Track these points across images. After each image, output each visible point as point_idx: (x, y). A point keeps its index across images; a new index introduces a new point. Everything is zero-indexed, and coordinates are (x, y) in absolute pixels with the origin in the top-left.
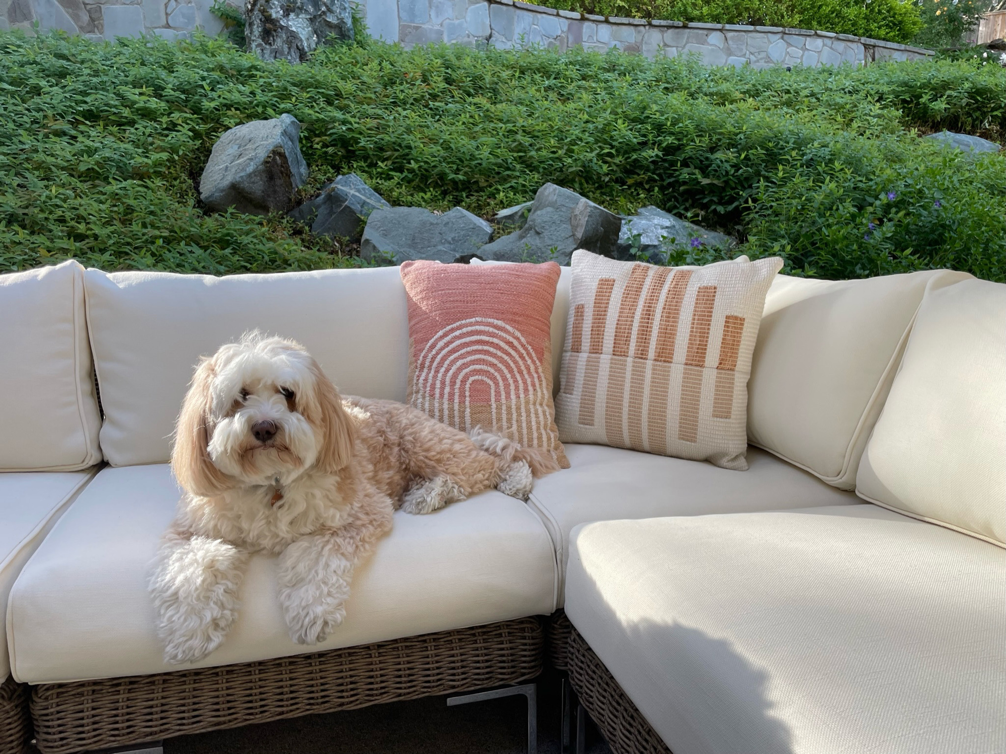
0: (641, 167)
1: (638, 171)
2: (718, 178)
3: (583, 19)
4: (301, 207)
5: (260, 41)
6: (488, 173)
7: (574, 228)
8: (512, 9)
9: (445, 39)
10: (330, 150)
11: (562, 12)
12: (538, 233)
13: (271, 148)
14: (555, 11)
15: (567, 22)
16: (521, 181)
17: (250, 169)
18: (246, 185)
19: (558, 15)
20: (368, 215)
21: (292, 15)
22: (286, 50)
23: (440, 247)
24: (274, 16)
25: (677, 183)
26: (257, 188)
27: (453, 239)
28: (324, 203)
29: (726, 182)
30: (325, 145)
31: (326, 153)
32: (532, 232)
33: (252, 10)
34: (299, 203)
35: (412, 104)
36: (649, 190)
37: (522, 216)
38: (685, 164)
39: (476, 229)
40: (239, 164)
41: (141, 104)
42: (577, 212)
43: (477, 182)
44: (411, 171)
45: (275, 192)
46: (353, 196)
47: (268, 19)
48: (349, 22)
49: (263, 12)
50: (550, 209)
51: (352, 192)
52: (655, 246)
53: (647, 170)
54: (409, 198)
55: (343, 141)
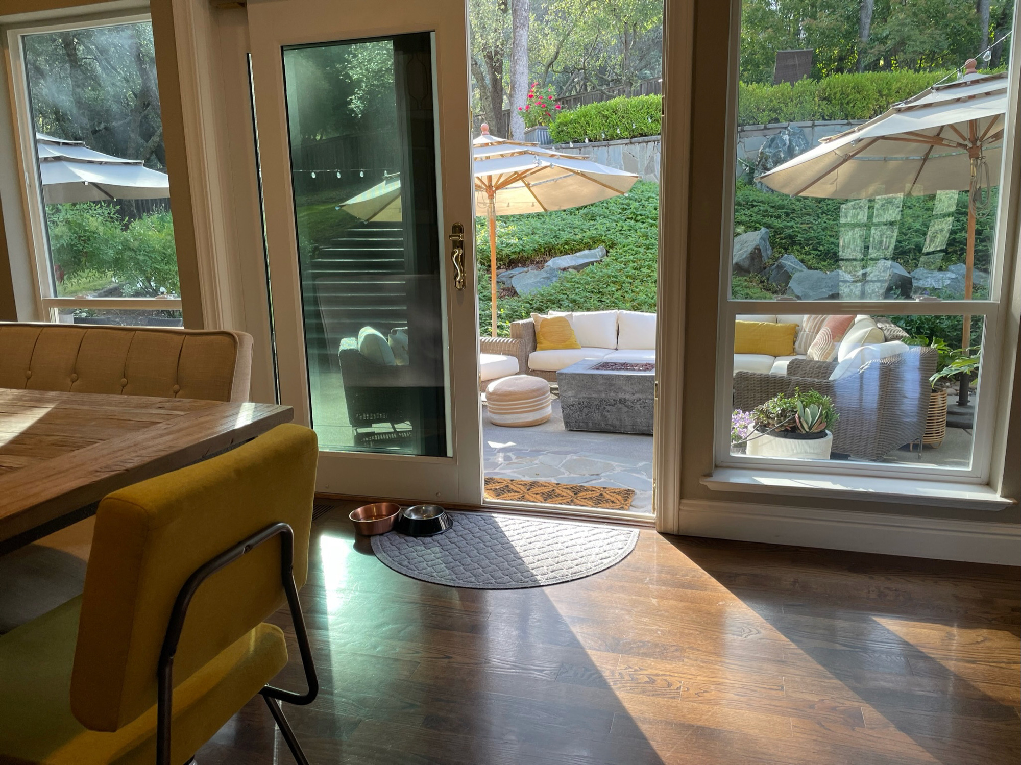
1: (955, 244)
4: (766, 270)
10: (783, 241)
13: (754, 246)
17: (744, 257)
18: (741, 263)
20: (794, 274)
23: (823, 290)
26: (746, 264)
27: (832, 285)
28: (775, 268)
30: (782, 239)
31: (781, 243)
33: (758, 165)
34: (765, 268)
35: (833, 211)
39: (844, 280)
44: (821, 251)
45: (754, 265)
46: (789, 265)
51: (789, 263)
52: (939, 289)
54: (816, 265)
55: (791, 237)
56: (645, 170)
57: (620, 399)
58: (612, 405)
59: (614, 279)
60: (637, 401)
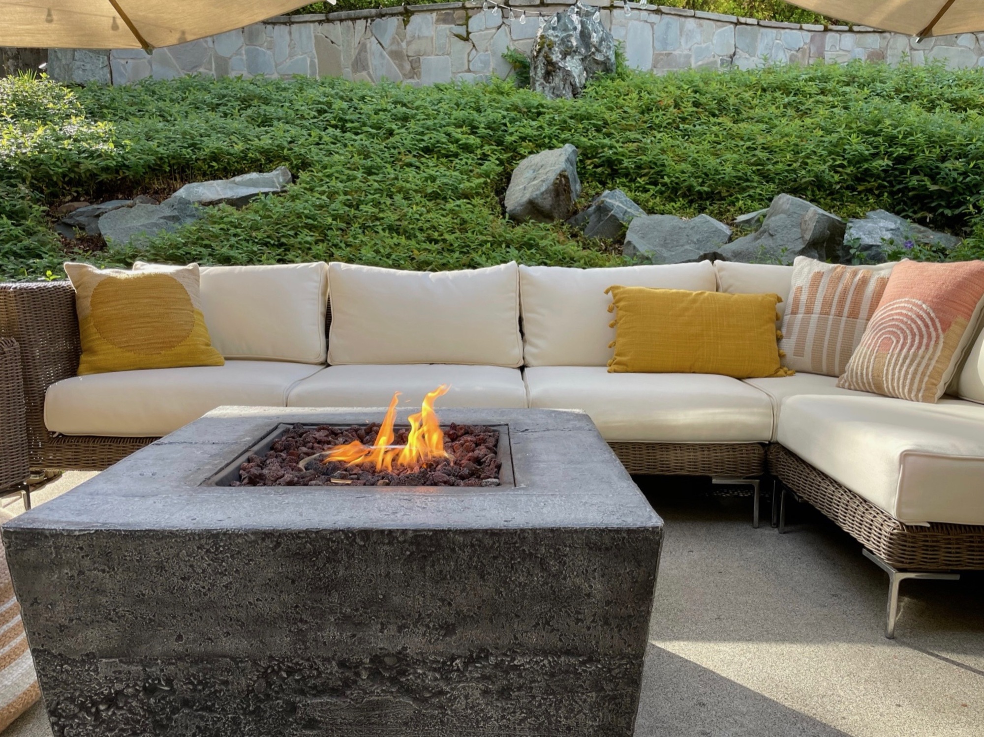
0: (872, 176)
1: (868, 179)
2: (947, 185)
3: (826, 30)
4: (577, 216)
5: (542, 81)
6: (728, 185)
7: (804, 231)
8: (757, 28)
9: (693, 61)
10: (599, 170)
11: (805, 26)
12: (771, 235)
13: (558, 172)
14: (798, 26)
15: (810, 34)
16: (758, 191)
17: (543, 189)
18: (539, 201)
19: (801, 28)
20: (629, 222)
21: (568, 58)
22: (562, 86)
23: (687, 247)
24: (554, 59)
25: (907, 189)
26: (547, 203)
27: (698, 240)
28: (595, 212)
29: (955, 189)
30: (596, 167)
31: (595, 172)
32: (766, 234)
33: (537, 56)
34: (575, 212)
35: (665, 127)
36: (878, 196)
37: (758, 220)
38: (915, 172)
39: (717, 231)
40: (534, 185)
41: (463, 141)
42: (807, 218)
43: (719, 193)
44: (664, 184)
45: (559, 205)
46: (618, 206)
47: (549, 62)
48: (613, 59)
49: (546, 57)
50: (782, 216)
51: (617, 203)
52: (878, 246)
53: (878, 177)
54: (662, 207)
55: (609, 163)
56: (353, 65)
57: (377, 659)
58: (335, 692)
59: (310, 221)
60: (470, 661)
